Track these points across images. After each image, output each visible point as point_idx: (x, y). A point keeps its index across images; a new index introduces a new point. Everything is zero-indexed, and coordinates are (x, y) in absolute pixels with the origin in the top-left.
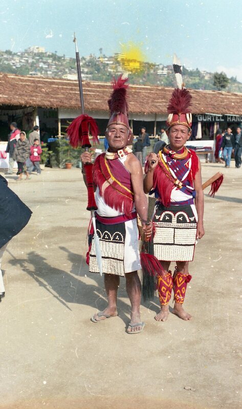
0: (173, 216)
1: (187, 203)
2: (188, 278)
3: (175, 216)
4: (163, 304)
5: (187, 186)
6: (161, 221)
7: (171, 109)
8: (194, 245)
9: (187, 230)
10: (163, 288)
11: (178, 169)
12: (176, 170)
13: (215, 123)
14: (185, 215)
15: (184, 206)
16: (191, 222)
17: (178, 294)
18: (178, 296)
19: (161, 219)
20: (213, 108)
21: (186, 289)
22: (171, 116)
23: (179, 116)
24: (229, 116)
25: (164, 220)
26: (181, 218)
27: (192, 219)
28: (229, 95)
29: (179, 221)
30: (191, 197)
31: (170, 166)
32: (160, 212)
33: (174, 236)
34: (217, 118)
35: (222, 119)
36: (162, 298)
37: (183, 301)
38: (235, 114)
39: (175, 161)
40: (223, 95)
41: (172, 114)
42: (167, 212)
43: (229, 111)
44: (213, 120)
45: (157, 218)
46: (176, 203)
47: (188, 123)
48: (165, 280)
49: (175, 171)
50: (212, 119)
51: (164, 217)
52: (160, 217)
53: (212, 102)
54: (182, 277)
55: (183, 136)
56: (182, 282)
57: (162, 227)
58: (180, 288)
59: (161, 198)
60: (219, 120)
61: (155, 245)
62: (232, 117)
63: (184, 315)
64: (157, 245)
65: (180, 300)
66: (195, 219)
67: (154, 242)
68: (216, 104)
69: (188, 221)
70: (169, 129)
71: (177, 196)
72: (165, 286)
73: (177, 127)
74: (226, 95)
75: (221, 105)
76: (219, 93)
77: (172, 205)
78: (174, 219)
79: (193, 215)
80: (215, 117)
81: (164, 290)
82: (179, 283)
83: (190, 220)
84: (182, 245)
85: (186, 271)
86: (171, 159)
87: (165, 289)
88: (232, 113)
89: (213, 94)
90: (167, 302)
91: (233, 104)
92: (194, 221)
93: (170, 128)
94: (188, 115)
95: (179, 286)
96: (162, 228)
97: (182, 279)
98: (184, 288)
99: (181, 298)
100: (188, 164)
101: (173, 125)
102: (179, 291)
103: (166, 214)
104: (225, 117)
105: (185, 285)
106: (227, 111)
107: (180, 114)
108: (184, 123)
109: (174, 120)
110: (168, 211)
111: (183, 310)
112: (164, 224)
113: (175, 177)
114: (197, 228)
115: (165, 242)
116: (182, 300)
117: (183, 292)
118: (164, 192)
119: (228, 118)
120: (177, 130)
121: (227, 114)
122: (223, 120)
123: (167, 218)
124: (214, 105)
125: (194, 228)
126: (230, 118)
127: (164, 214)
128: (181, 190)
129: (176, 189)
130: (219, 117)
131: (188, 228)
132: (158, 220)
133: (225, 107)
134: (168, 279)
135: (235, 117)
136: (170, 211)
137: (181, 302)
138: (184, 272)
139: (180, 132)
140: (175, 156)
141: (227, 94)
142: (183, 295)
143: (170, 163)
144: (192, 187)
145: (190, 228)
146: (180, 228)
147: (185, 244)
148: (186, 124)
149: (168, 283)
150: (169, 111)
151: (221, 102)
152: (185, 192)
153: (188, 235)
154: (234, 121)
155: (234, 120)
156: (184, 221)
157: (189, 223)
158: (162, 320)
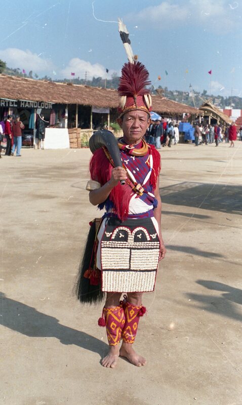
0: (130, 234)
1: (148, 216)
2: (142, 311)
3: (132, 232)
4: (112, 344)
5: (149, 193)
6: (113, 240)
7: (123, 90)
8: (156, 270)
9: (148, 251)
10: (113, 324)
11: (138, 170)
12: (136, 171)
13: (10, 109)
14: (145, 231)
15: (144, 220)
16: (152, 240)
17: (128, 331)
18: (128, 334)
19: (113, 238)
20: (8, 92)
21: (137, 324)
22: (124, 99)
23: (134, 98)
24: (23, 102)
25: (118, 239)
26: (139, 236)
27: (154, 236)
28: (19, 80)
29: (136, 239)
30: (151, 207)
31: (127, 165)
32: (112, 228)
33: (130, 259)
34: (11, 103)
35: (16, 104)
36: (111, 336)
37: (134, 340)
38: (30, 100)
39: (134, 158)
40: (13, 79)
41: (126, 97)
42: (121, 228)
43: (24, 96)
44: (7, 105)
45: (107, 236)
46: (134, 216)
47: (147, 107)
48: (115, 314)
49: (134, 172)
50: (5, 104)
51: (118, 235)
52: (111, 235)
53: (5, 87)
54: (134, 310)
55: (143, 125)
56: (134, 315)
57: (115, 248)
58: (131, 324)
59: (116, 210)
60: (12, 105)
61: (104, 272)
62: (25, 102)
63: (136, 358)
64: (107, 272)
65: (130, 339)
66: (157, 236)
67: (103, 268)
68: (9, 88)
69: (149, 239)
70: (122, 118)
71: (137, 206)
72: (115, 322)
73: (134, 114)
74: (16, 80)
75: (15, 90)
76: (9, 77)
77: (129, 219)
78: (131, 237)
79: (155, 232)
80: (9, 102)
81: (113, 326)
82: (130, 318)
83: (151, 237)
84: (140, 271)
85: (139, 302)
86: (128, 157)
87: (116, 326)
88: (27, 98)
89: (3, 78)
90: (117, 341)
91: (26, 89)
92: (157, 239)
93: (123, 115)
94: (146, 96)
95: (129, 321)
96: (113, 249)
97: (134, 312)
98: (135, 323)
99: (132, 336)
100: (149, 161)
101: (128, 112)
102: (129, 327)
103: (120, 231)
104: (18, 103)
105: (136, 320)
106: (21, 96)
107: (136, 96)
108: (142, 107)
109: (128, 104)
110: (122, 226)
111: (133, 351)
112: (117, 243)
113: (135, 181)
114: (159, 248)
115: (118, 268)
116: (133, 338)
117: (135, 329)
118: (121, 200)
119: (22, 104)
120: (134, 118)
121: (21, 99)
122: (16, 106)
123: (121, 235)
124: (8, 90)
125: (156, 248)
126: (23, 104)
127: (117, 230)
128: (141, 198)
129: (136, 198)
130: (13, 103)
131: (149, 249)
132: (109, 239)
133: (19, 92)
134: (119, 313)
135: (29, 103)
136: (125, 226)
137: (131, 342)
138: (137, 303)
139: (138, 120)
140: (133, 152)
141: (18, 78)
142: (134, 333)
143: (127, 162)
144: (153, 194)
145: (151, 249)
146: (138, 249)
147: (144, 269)
148: (146, 108)
149: (119, 318)
150: (121, 92)
151: (14, 87)
152: (145, 201)
153: (148, 258)
154: (27, 107)
155: (28, 105)
156: (144, 239)
157: (149, 241)
158: (110, 367)
